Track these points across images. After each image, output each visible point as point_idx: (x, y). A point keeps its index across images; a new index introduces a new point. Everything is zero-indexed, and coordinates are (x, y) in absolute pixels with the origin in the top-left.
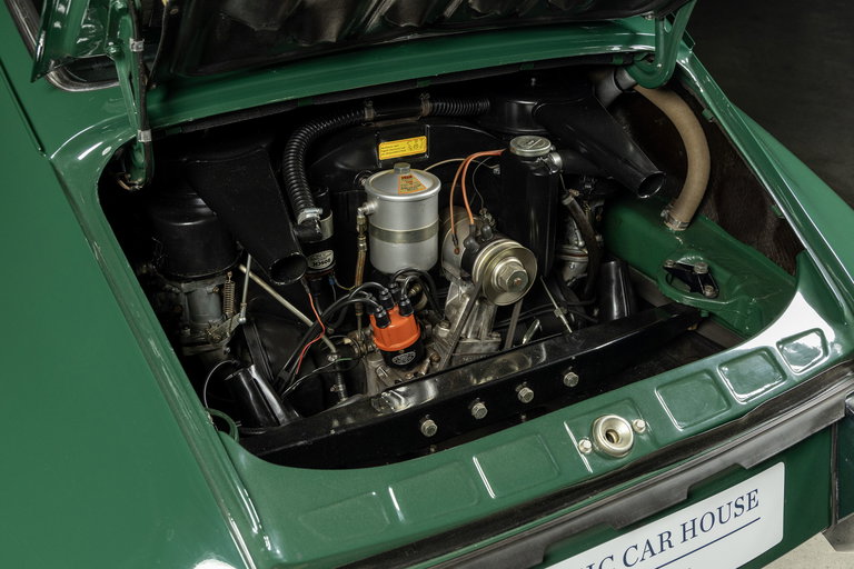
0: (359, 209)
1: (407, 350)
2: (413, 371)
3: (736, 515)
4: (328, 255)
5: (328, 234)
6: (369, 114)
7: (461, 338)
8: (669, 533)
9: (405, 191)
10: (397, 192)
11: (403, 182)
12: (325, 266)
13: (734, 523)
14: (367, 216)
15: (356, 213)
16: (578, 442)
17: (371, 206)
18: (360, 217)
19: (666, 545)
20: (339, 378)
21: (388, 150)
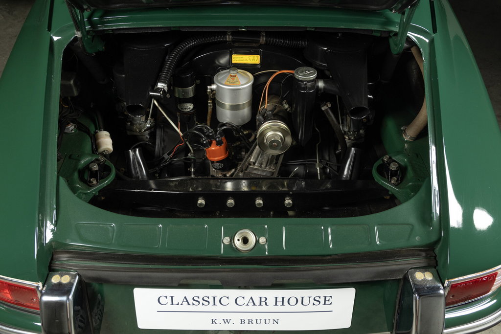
0: (208, 87)
1: (218, 162)
2: (224, 173)
3: (314, 304)
4: (190, 106)
5: (191, 95)
6: (229, 38)
7: (250, 164)
8: (266, 299)
9: (228, 83)
10: (224, 83)
11: (230, 78)
12: (187, 110)
13: (311, 308)
14: (212, 90)
15: (207, 89)
16: (224, 237)
17: (214, 87)
18: (209, 91)
19: (263, 303)
20: (193, 165)
21: (237, 59)
